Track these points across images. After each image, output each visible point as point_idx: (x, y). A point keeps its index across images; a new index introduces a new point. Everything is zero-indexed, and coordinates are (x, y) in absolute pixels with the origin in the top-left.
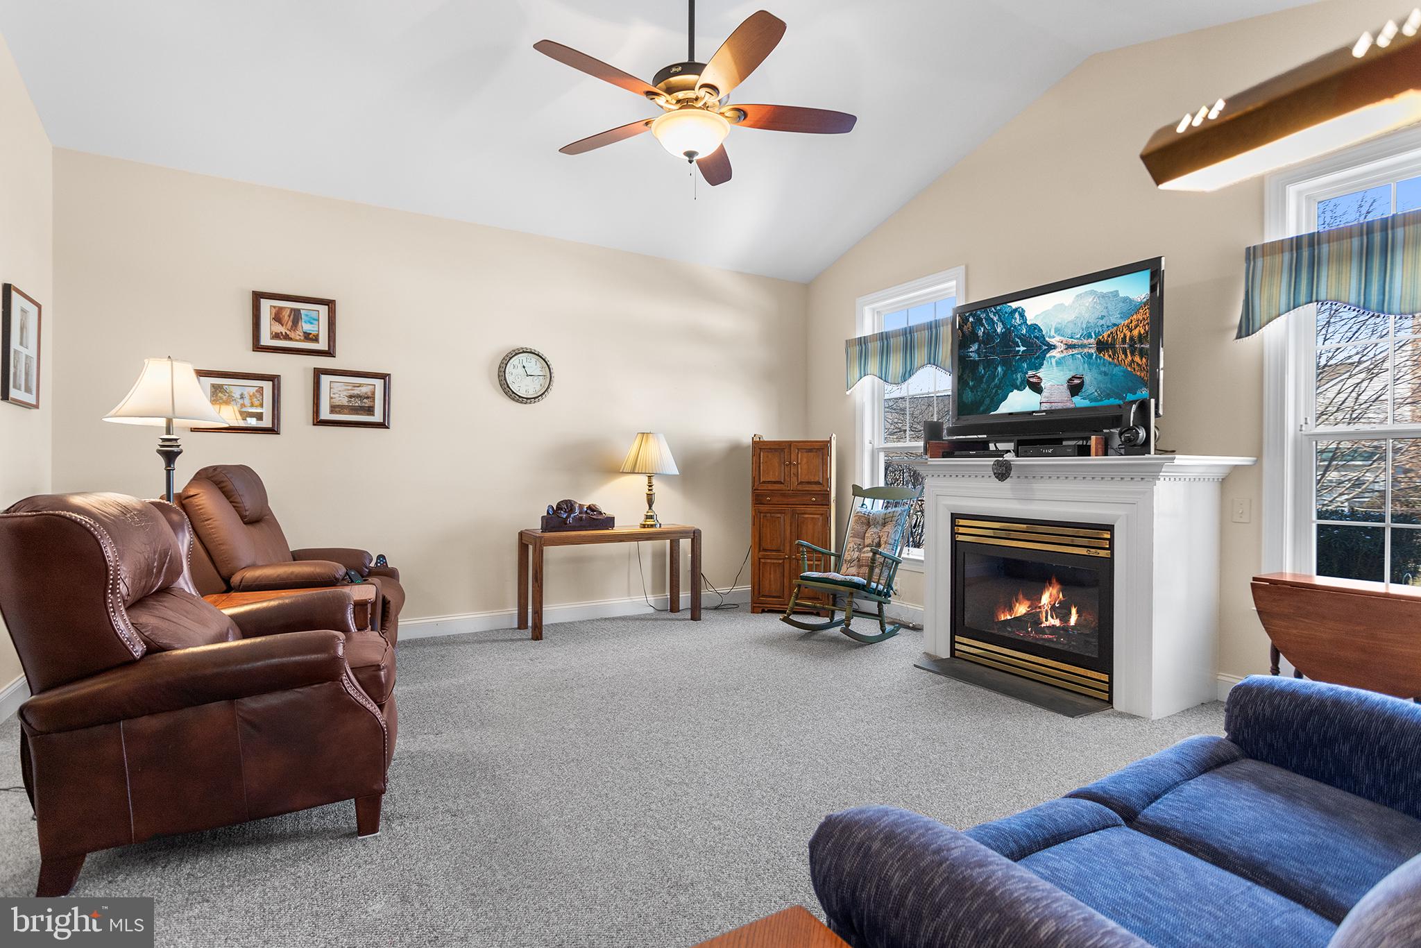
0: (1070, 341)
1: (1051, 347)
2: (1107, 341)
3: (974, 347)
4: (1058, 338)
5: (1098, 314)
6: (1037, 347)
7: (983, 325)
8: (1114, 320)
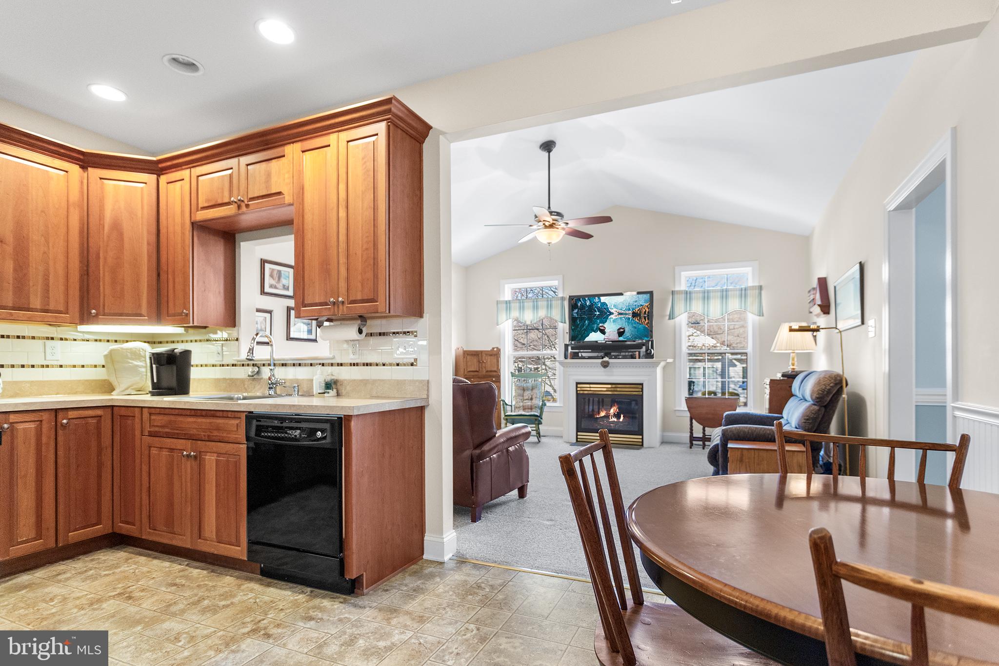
0: (620, 311)
1: (611, 313)
2: (637, 312)
3: (576, 311)
4: (615, 309)
5: (634, 300)
6: (605, 313)
7: (580, 301)
8: (641, 303)
